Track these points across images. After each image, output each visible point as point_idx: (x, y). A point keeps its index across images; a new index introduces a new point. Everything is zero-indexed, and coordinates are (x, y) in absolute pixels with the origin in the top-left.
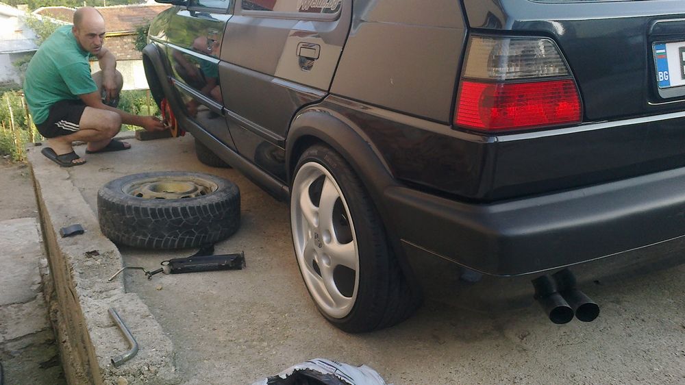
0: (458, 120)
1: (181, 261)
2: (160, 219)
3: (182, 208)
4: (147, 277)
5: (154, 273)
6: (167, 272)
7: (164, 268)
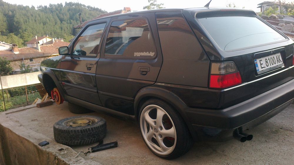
0: (210, 86)
1: (95, 147)
2: (84, 133)
3: (91, 128)
4: (85, 155)
5: (87, 153)
6: (91, 152)
7: (90, 151)
